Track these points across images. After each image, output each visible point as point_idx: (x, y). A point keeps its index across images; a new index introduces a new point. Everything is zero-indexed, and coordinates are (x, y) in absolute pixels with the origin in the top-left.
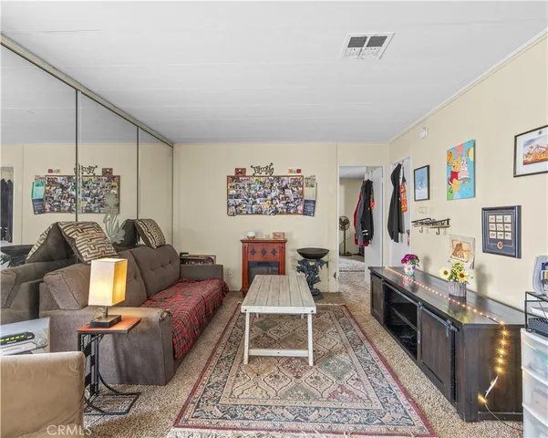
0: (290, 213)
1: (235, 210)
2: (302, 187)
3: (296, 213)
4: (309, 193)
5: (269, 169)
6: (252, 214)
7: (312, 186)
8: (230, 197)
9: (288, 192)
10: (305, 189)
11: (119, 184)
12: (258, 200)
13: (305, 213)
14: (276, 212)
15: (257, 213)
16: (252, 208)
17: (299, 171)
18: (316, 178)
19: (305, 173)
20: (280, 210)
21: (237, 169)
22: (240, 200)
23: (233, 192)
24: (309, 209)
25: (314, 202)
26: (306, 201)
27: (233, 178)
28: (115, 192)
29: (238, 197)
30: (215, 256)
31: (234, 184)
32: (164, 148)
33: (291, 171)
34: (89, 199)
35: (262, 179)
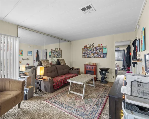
0: (99, 57)
1: (84, 57)
2: (102, 49)
3: (100, 57)
4: (104, 51)
5: (93, 45)
6: (89, 57)
7: (106, 49)
8: (83, 53)
9: (98, 51)
10: (103, 50)
11: (61, 51)
12: (90, 54)
13: (103, 57)
14: (95, 57)
15: (90, 57)
16: (88, 56)
17: (101, 45)
18: (107, 46)
19: (103, 45)
20: (96, 56)
21: (85, 46)
22: (85, 54)
23: (84, 52)
24: (105, 56)
25: (106, 54)
26: (103, 54)
27: (84, 48)
28: (61, 53)
29: (85, 53)
30: (80, 68)
31: (84, 50)
32: (69, 43)
33: (99, 45)
34: (57, 55)
35: (91, 48)
